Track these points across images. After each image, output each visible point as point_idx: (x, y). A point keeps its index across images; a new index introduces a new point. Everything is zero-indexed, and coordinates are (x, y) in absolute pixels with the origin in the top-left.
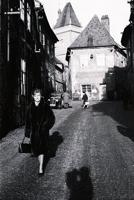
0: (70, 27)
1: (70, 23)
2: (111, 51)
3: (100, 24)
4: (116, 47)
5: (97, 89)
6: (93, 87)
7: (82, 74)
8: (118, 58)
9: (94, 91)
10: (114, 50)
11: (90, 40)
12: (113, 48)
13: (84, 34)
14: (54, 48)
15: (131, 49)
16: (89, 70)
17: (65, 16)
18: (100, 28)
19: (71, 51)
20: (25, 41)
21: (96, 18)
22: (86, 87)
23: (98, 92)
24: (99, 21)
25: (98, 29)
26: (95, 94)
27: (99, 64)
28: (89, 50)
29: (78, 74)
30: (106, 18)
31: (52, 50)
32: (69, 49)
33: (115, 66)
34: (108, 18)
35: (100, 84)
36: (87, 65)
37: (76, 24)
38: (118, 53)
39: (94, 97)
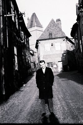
0: (36, 28)
1: (36, 25)
2: (64, 40)
3: (56, 24)
4: (67, 38)
5: (57, 65)
6: (54, 64)
7: (46, 56)
8: (68, 45)
9: (55, 66)
10: (65, 40)
11: (51, 34)
12: (65, 39)
13: (46, 31)
14: (28, 40)
15: (78, 38)
16: (51, 53)
17: (32, 21)
18: (56, 27)
19: (39, 42)
20: (15, 34)
21: (53, 21)
22: (50, 64)
23: (57, 67)
24: (55, 22)
25: (54, 27)
26: (56, 68)
27: (57, 49)
28: (50, 41)
29: (44, 56)
30: (59, 20)
31: (28, 42)
32: (38, 41)
33: (67, 50)
34: (60, 21)
35: (58, 62)
36: (50, 50)
37: (39, 26)
38: (68, 41)
39: (55, 70)
